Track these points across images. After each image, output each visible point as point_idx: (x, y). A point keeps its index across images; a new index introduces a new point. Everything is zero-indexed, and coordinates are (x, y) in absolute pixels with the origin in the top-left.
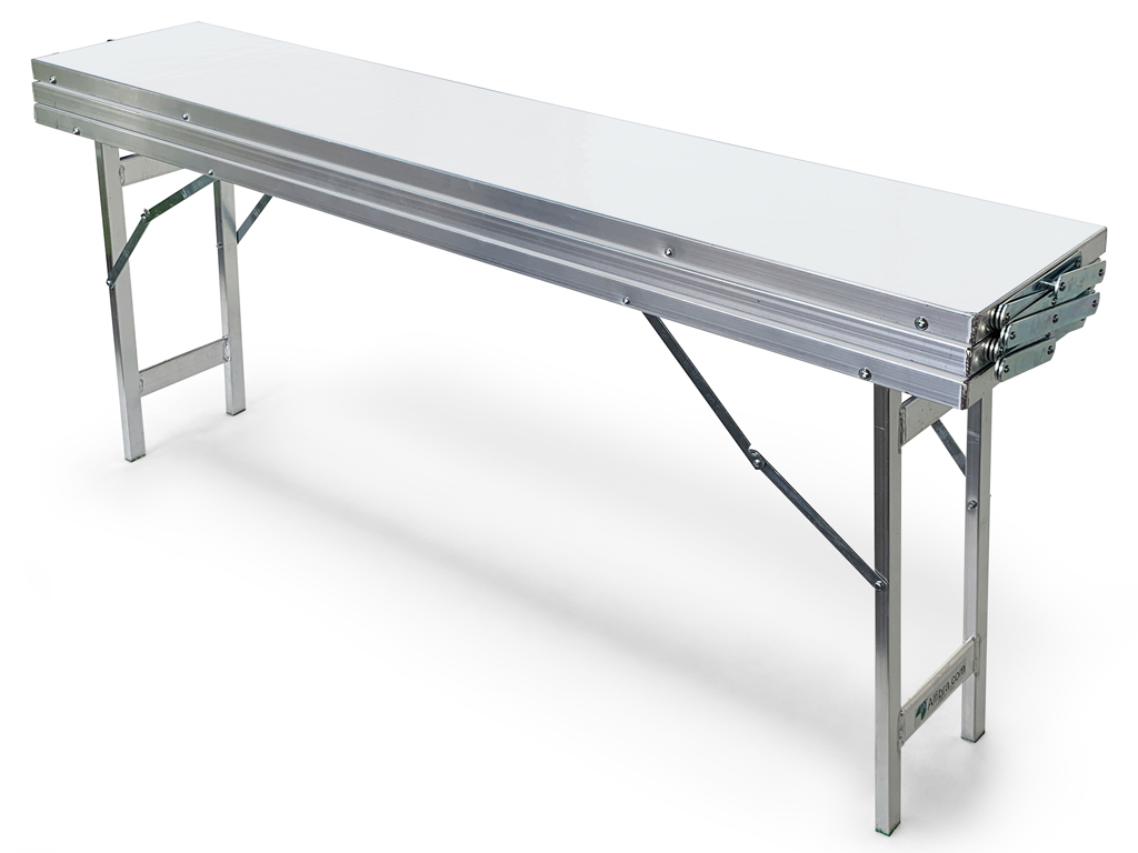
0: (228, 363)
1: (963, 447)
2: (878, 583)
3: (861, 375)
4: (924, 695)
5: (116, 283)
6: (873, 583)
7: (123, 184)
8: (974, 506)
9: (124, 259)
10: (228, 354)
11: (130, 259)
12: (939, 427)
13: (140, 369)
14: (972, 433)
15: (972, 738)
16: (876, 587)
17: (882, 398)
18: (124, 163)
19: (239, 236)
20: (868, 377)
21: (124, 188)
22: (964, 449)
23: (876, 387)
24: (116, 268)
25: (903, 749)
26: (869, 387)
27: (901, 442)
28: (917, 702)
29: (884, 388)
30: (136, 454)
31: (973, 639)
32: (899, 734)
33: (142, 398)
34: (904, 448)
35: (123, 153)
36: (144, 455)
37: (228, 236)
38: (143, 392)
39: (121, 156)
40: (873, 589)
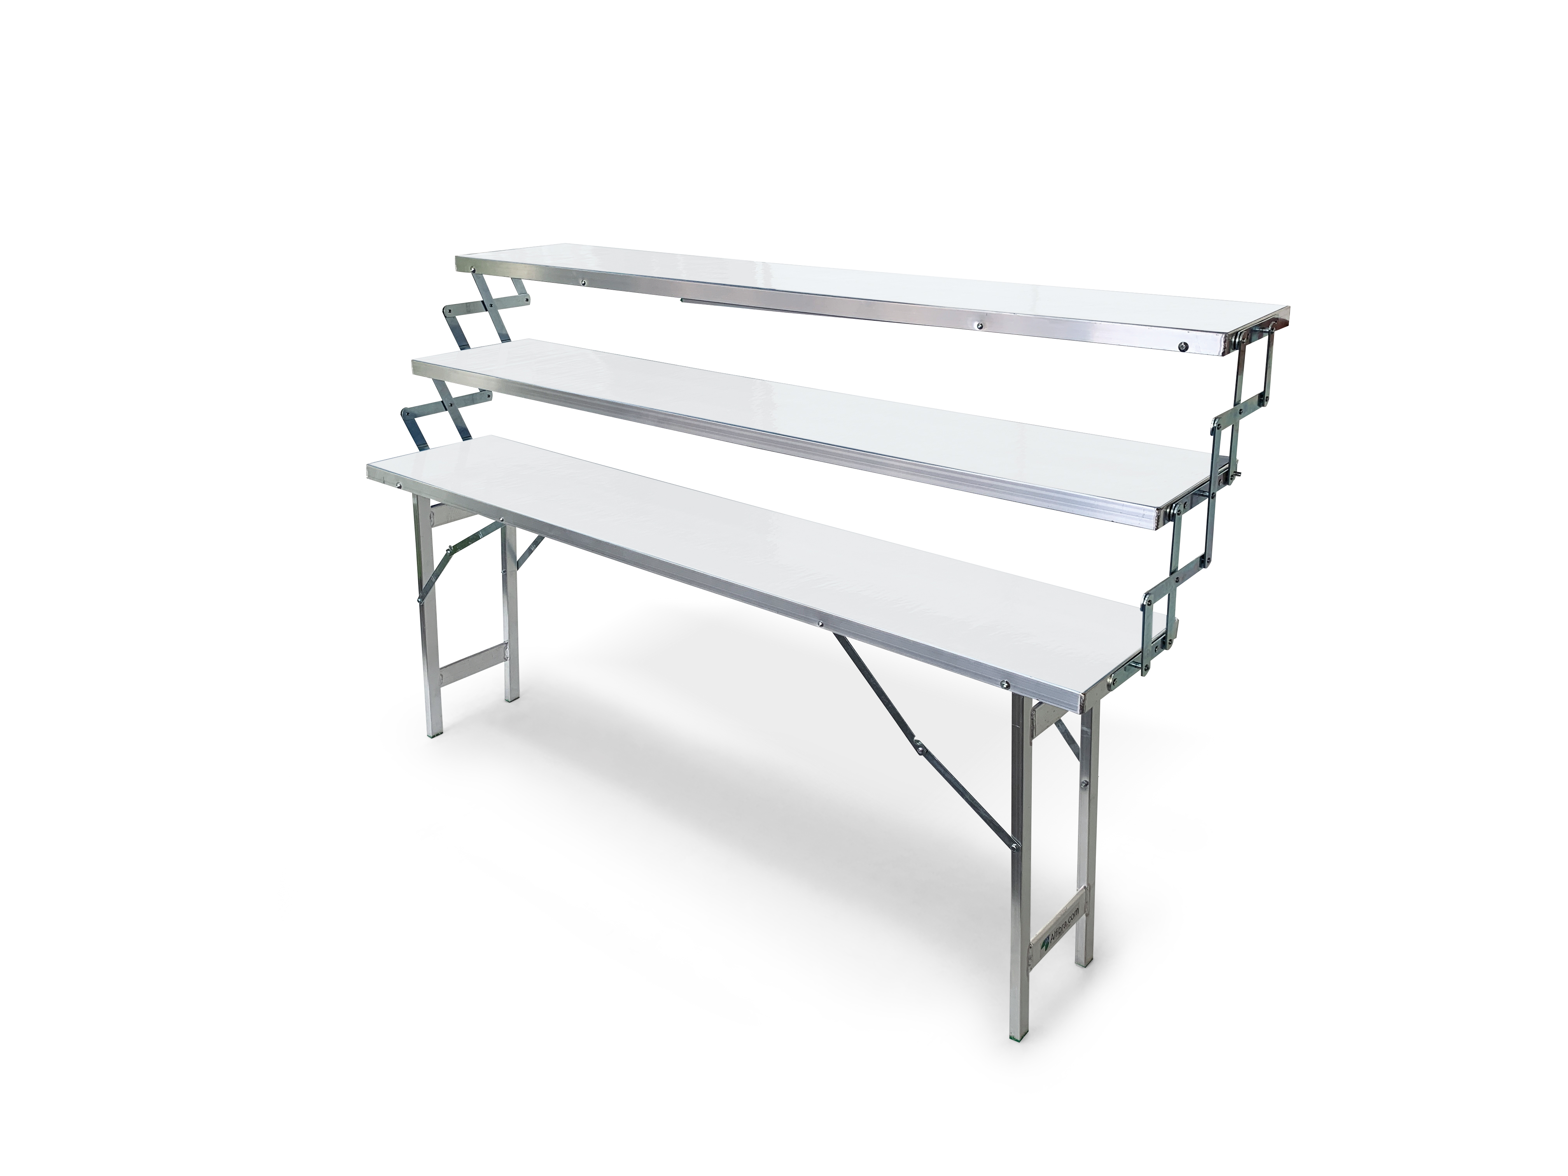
0: (508, 662)
1: (1078, 739)
2: (1014, 846)
3: (1002, 686)
4: (1047, 932)
5: (425, 601)
6: (1009, 846)
7: (433, 526)
8: (1086, 785)
9: (431, 584)
10: (508, 654)
11: (436, 583)
12: (1060, 724)
13: (440, 667)
14: (1085, 729)
15: (1084, 964)
16: (1012, 849)
17: (1018, 703)
18: (434, 510)
19: (519, 565)
20: (1008, 687)
21: (433, 529)
22: (1078, 741)
23: (1014, 695)
24: (426, 590)
25: (1031, 974)
26: (1008, 694)
27: (1032, 737)
28: (1042, 937)
29: (1021, 696)
30: (436, 733)
31: (1085, 887)
32: (1028, 962)
33: (442, 688)
34: (1034, 741)
35: (433, 502)
36: (442, 733)
37: (511, 565)
38: (443, 684)
39: (432, 504)
40: (1010, 851)
